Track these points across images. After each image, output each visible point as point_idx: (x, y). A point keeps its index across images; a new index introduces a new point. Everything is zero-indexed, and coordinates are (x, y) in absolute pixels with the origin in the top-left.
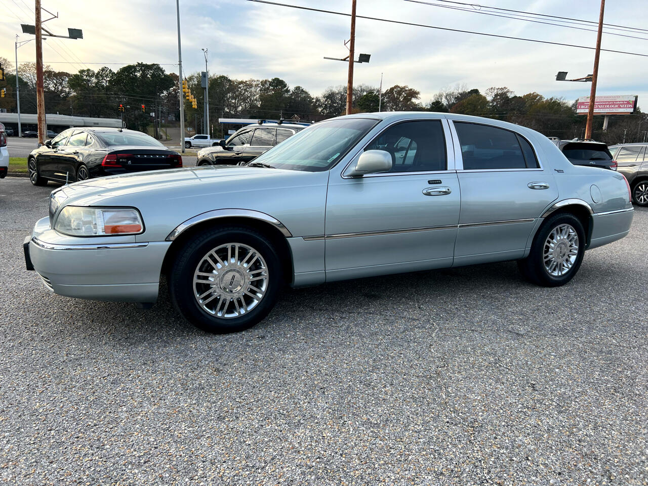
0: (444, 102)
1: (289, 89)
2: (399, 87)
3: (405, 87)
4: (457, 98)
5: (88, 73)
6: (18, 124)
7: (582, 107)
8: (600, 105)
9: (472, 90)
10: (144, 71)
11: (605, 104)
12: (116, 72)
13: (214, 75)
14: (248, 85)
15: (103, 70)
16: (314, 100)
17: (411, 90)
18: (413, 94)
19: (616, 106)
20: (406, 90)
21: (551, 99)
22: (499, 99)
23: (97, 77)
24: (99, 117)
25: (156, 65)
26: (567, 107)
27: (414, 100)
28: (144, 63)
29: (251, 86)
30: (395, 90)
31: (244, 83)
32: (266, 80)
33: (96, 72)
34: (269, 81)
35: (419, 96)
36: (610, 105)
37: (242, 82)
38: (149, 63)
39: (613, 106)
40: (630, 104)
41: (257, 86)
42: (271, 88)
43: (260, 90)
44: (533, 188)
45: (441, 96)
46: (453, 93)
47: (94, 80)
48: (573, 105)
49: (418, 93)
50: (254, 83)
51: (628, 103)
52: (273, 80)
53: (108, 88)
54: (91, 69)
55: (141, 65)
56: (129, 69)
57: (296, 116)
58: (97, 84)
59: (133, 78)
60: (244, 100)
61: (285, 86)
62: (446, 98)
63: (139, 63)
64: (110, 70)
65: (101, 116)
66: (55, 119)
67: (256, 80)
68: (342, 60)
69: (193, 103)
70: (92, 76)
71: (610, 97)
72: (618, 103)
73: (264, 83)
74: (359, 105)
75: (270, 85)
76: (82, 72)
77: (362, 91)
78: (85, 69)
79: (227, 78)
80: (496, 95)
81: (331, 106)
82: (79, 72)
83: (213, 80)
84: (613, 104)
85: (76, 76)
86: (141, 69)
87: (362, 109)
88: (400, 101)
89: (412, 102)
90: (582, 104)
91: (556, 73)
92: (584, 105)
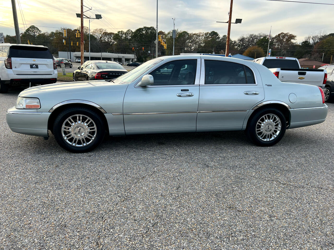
0: (311, 42)
1: (219, 37)
2: (283, 33)
3: (287, 33)
4: (320, 39)
5: (122, 33)
6: (89, 57)
9: (330, 34)
10: (146, 31)
12: (134, 32)
13: (180, 31)
14: (198, 36)
15: (128, 31)
16: (233, 42)
17: (291, 35)
18: (292, 37)
20: (288, 35)
23: (125, 34)
24: (125, 54)
25: (152, 27)
27: (292, 41)
28: (147, 27)
29: (199, 36)
30: (281, 35)
31: (196, 34)
32: (208, 33)
33: (125, 32)
34: (209, 33)
35: (295, 38)
37: (195, 34)
38: (149, 27)
41: (203, 35)
42: (210, 36)
43: (204, 38)
44: (247, 94)
45: (309, 38)
46: (317, 36)
47: (124, 36)
49: (295, 36)
50: (201, 34)
52: (211, 32)
53: (130, 39)
54: (123, 31)
55: (145, 28)
56: (140, 30)
57: (222, 51)
58: (125, 37)
59: (141, 34)
60: (196, 43)
61: (218, 35)
62: (313, 39)
63: (144, 27)
64: (131, 31)
65: (126, 53)
66: (106, 55)
67: (202, 33)
68: (226, 23)
69: (164, 46)
70: (123, 34)
73: (206, 34)
74: (258, 44)
75: (210, 35)
76: (119, 32)
77: (261, 36)
78: (120, 31)
79: (187, 32)
81: (242, 45)
82: (118, 32)
83: (180, 33)
85: (116, 34)
86: (145, 30)
87: (259, 46)
88: (284, 41)
89: (291, 42)
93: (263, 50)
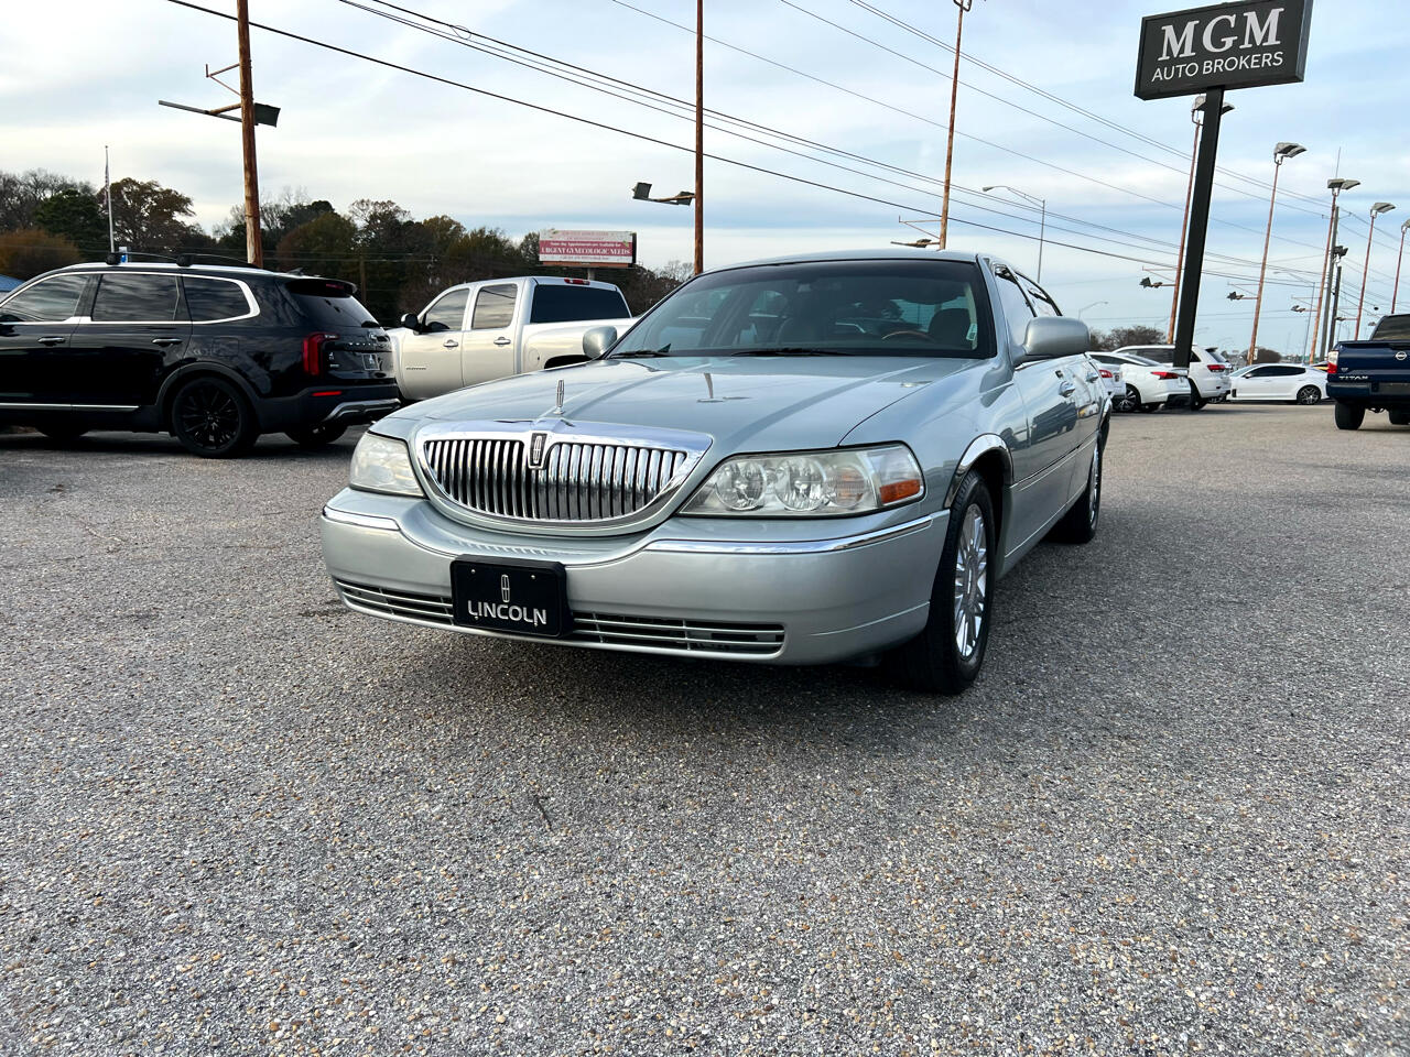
2: (134, 183)
3: (150, 183)
4: (284, 218)
7: (548, 250)
8: (577, 247)
9: (316, 204)
11: (587, 247)
17: (169, 191)
18: (176, 202)
19: (605, 251)
20: (157, 193)
21: (482, 232)
22: (381, 225)
26: (513, 248)
27: (178, 217)
30: (126, 189)
35: (190, 207)
36: (594, 248)
39: (598, 251)
40: (627, 249)
46: (278, 206)
48: (522, 244)
49: (187, 201)
51: (622, 245)
68: (207, 113)
71: (593, 233)
72: (606, 245)
74: (40, 220)
77: (40, 186)
80: (373, 217)
84: (598, 248)
87: (54, 232)
88: (142, 217)
89: (175, 221)
90: (547, 244)
91: (635, 185)
92: (550, 246)
93: (80, 247)
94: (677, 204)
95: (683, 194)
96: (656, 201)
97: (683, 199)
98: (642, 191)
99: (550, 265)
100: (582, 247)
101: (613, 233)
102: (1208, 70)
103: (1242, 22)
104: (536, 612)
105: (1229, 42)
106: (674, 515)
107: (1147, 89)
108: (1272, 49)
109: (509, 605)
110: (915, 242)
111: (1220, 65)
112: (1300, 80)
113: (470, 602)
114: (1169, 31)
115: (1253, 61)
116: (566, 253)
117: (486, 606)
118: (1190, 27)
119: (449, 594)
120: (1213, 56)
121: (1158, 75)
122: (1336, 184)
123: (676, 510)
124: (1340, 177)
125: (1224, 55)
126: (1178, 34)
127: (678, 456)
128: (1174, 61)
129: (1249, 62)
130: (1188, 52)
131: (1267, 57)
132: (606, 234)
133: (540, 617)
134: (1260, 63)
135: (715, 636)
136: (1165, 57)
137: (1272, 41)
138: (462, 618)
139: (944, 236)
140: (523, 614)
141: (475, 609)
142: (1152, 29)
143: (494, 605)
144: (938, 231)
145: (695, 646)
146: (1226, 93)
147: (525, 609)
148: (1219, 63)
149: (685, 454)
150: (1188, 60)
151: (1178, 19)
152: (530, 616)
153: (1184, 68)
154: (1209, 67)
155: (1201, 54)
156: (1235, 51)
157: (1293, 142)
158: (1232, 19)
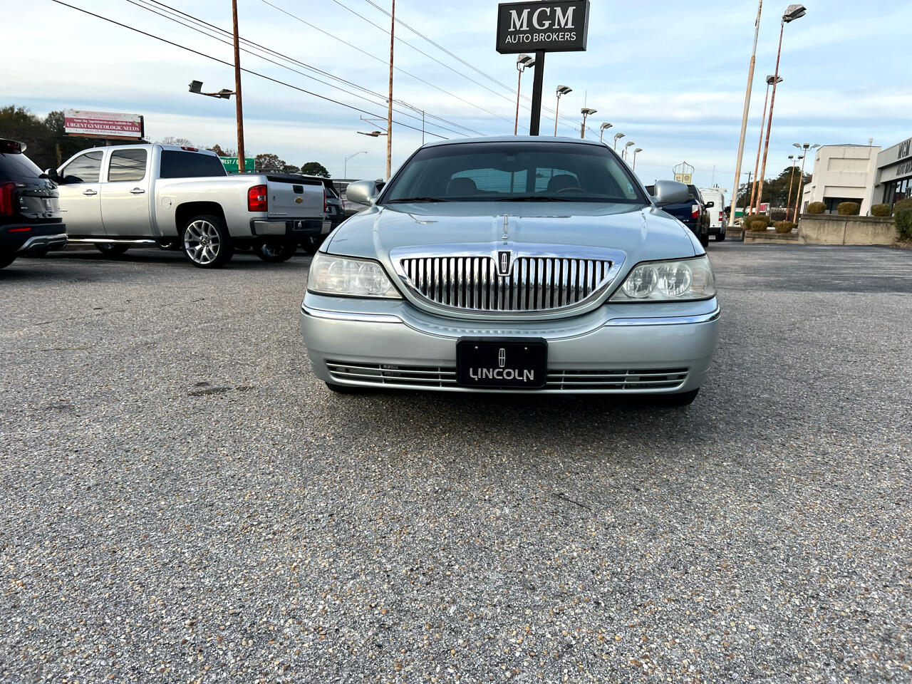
7: (72, 125)
8: (97, 124)
11: (104, 124)
19: (118, 128)
21: (12, 109)
26: (39, 123)
36: (110, 125)
39: (114, 127)
40: (136, 127)
48: (47, 120)
51: (133, 124)
71: (111, 114)
72: (120, 123)
84: (114, 125)
90: (71, 120)
91: (191, 82)
92: (74, 122)
94: (220, 98)
95: (224, 90)
96: (205, 94)
97: (225, 94)
98: (196, 87)
99: (75, 136)
100: (99, 124)
101: (125, 115)
102: (536, 39)
103: (553, 12)
104: (525, 371)
105: (547, 23)
106: (606, 303)
107: (503, 48)
108: (570, 30)
109: (504, 369)
110: (371, 133)
111: (542, 37)
112: (584, 49)
113: (471, 369)
114: (514, 13)
115: (560, 36)
116: (87, 128)
117: (485, 370)
118: (526, 12)
119: (454, 365)
120: (539, 31)
121: (509, 39)
122: (585, 111)
123: (608, 299)
124: (587, 107)
125: (545, 31)
126: (519, 16)
127: (606, 265)
128: (517, 32)
129: (558, 36)
130: (525, 28)
131: (568, 35)
132: (119, 115)
133: (529, 375)
134: (564, 38)
135: (642, 379)
136: (512, 29)
137: (570, 26)
138: (463, 380)
139: (390, 130)
140: (515, 374)
141: (475, 373)
142: (504, 10)
143: (491, 370)
144: (387, 128)
145: (627, 387)
146: (546, 53)
147: (517, 371)
148: (542, 36)
149: (610, 263)
150: (525, 32)
151: (519, 7)
152: (521, 374)
153: (523, 37)
154: (537, 38)
155: (532, 30)
156: (550, 29)
157: (566, 85)
158: (548, 10)
